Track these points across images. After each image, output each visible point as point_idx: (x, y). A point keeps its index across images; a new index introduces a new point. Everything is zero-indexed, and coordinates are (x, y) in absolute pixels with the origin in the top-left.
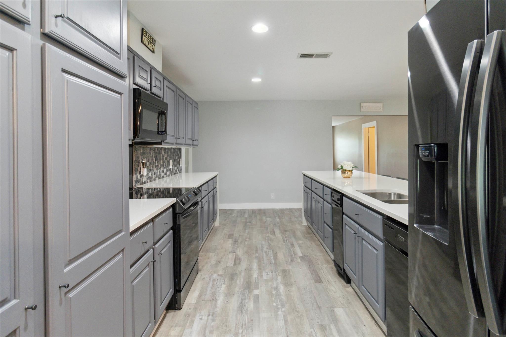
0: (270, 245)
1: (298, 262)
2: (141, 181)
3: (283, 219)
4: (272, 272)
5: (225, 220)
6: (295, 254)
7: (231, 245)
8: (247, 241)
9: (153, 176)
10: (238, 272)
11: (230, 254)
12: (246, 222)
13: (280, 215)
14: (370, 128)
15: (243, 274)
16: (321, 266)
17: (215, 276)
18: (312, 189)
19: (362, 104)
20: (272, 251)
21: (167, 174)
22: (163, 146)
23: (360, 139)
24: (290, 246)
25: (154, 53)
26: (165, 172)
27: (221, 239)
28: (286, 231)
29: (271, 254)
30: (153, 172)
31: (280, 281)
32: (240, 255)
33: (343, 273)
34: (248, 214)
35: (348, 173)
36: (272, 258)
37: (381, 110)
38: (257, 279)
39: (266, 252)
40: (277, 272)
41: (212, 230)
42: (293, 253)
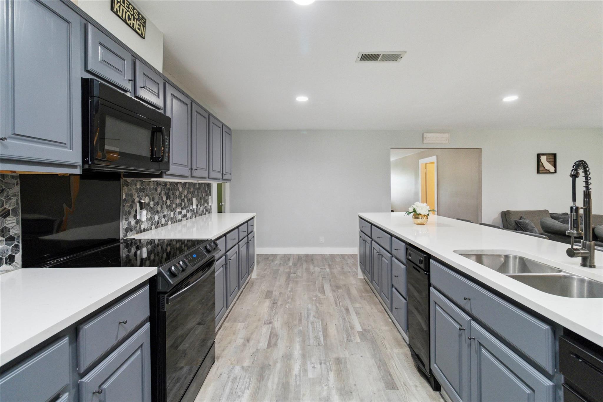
0: (318, 311)
1: (357, 343)
2: (138, 228)
3: (334, 269)
4: (321, 364)
5: (265, 270)
6: (352, 328)
7: (267, 309)
8: (288, 303)
9: (162, 220)
10: (271, 363)
11: (265, 325)
12: (289, 273)
13: (330, 263)
14: (427, 164)
15: (279, 365)
16: (390, 351)
17: (238, 369)
18: (372, 236)
19: (425, 135)
20: (321, 320)
21: (188, 217)
22: (165, 179)
23: (417, 175)
24: (344, 312)
25: (144, 39)
26: (183, 214)
27: (256, 300)
28: (338, 287)
29: (319, 326)
30: (162, 215)
31: (333, 384)
32: (278, 327)
33: (429, 375)
34: (293, 261)
35: (422, 218)
36: (321, 334)
37: (447, 142)
38: (298, 377)
39: (312, 323)
40: (328, 364)
41: (247, 285)
42: (348, 325)
